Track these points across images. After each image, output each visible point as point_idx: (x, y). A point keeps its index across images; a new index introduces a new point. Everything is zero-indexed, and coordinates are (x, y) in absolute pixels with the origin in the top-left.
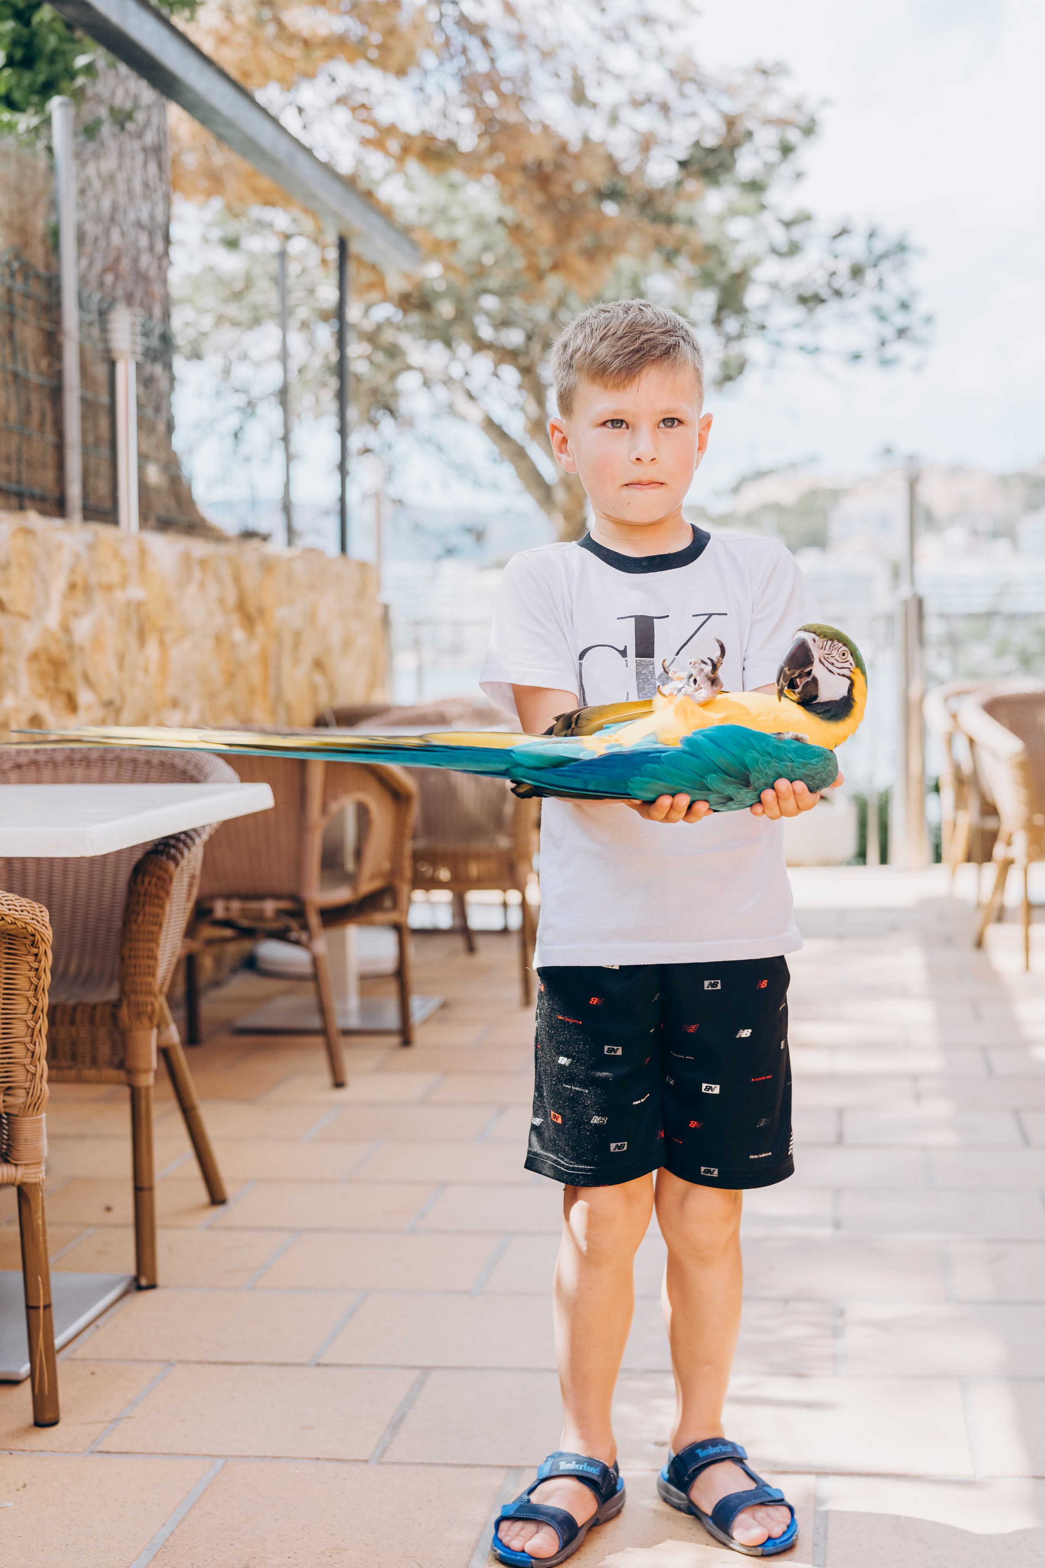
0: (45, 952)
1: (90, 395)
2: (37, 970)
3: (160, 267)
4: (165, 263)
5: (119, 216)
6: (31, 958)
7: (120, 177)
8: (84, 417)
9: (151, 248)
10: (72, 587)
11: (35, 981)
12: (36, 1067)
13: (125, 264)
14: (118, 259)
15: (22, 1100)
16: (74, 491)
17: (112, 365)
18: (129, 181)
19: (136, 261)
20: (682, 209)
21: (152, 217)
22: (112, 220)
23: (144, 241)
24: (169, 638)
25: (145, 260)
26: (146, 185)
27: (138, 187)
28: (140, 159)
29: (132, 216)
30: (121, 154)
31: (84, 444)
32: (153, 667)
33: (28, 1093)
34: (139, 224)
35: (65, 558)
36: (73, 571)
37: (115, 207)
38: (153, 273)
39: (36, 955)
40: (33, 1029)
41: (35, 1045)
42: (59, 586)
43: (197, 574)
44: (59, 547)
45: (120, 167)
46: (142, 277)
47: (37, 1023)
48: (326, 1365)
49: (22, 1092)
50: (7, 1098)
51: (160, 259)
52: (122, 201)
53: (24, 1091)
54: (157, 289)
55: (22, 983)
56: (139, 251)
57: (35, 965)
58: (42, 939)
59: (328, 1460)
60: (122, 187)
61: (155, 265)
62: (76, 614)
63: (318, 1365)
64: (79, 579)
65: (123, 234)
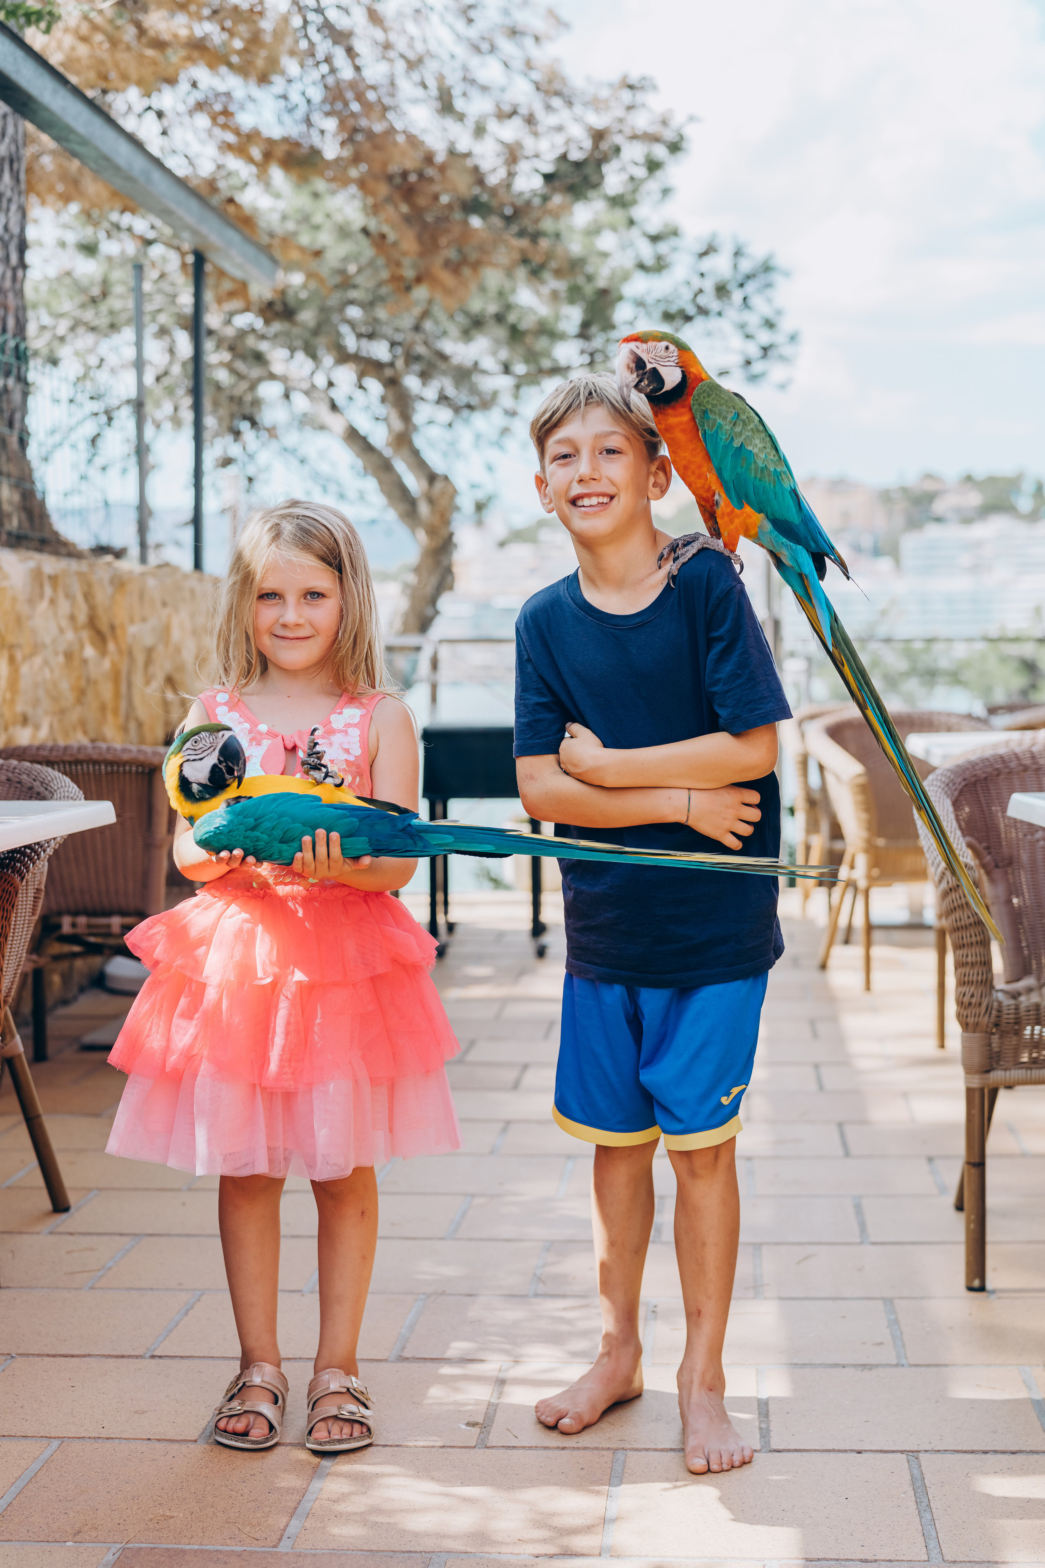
3: (14, 278)
4: (20, 273)
9: (7, 259)
21: (6, 230)
24: (18, 655)
32: (4, 683)
38: (8, 283)
43: (48, 591)
48: (161, 1357)
51: (14, 270)
54: (12, 300)
59: (159, 1440)
63: (153, 1357)
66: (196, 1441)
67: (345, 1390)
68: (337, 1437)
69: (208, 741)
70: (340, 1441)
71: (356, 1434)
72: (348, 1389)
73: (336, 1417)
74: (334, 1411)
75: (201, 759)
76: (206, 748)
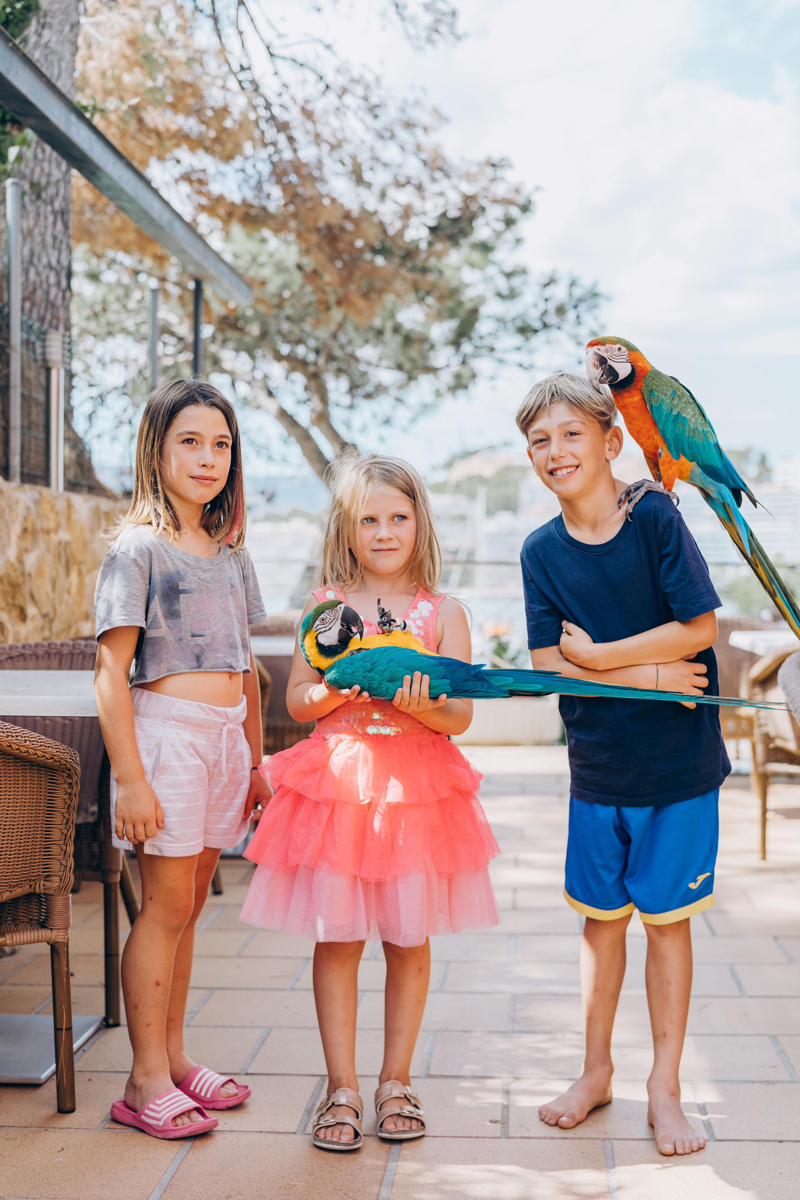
0: (77, 782)
1: (26, 393)
2: (70, 794)
3: (64, 298)
4: (68, 294)
5: (35, 261)
6: (66, 786)
7: (36, 231)
8: (22, 407)
9: (58, 284)
10: (25, 530)
11: (68, 801)
12: (67, 862)
13: (39, 294)
14: (34, 291)
15: (57, 884)
16: (15, 461)
17: (48, 370)
18: (43, 235)
19: (47, 293)
20: (432, 262)
21: (59, 262)
22: (31, 262)
23: (52, 280)
24: (84, 569)
25: (53, 291)
26: (55, 238)
27: (49, 239)
28: (51, 219)
29: (44, 261)
30: (38, 215)
31: (22, 427)
32: (74, 589)
33: (61, 879)
34: (50, 266)
35: (20, 510)
36: (25, 519)
37: (32, 253)
38: (59, 302)
39: (70, 784)
40: (66, 835)
41: (67, 846)
42: (16, 529)
43: (103, 523)
44: (17, 502)
45: (36, 224)
46: (51, 305)
47: (68, 831)
48: (252, 1074)
49: (57, 879)
50: (47, 883)
51: (64, 292)
52: (38, 249)
53: (59, 878)
54: (62, 314)
55: (59, 803)
56: (49, 286)
57: (69, 791)
58: (75, 773)
59: (268, 1132)
60: (38, 239)
61: (60, 295)
62: (26, 550)
63: (247, 1074)
64: (29, 525)
65: (38, 273)
66: (295, 1133)
67: (403, 1096)
68: (401, 1129)
69: (332, 615)
70: (404, 1132)
71: (414, 1127)
72: (405, 1095)
73: (399, 1115)
74: (398, 1111)
75: (330, 629)
76: (331, 620)
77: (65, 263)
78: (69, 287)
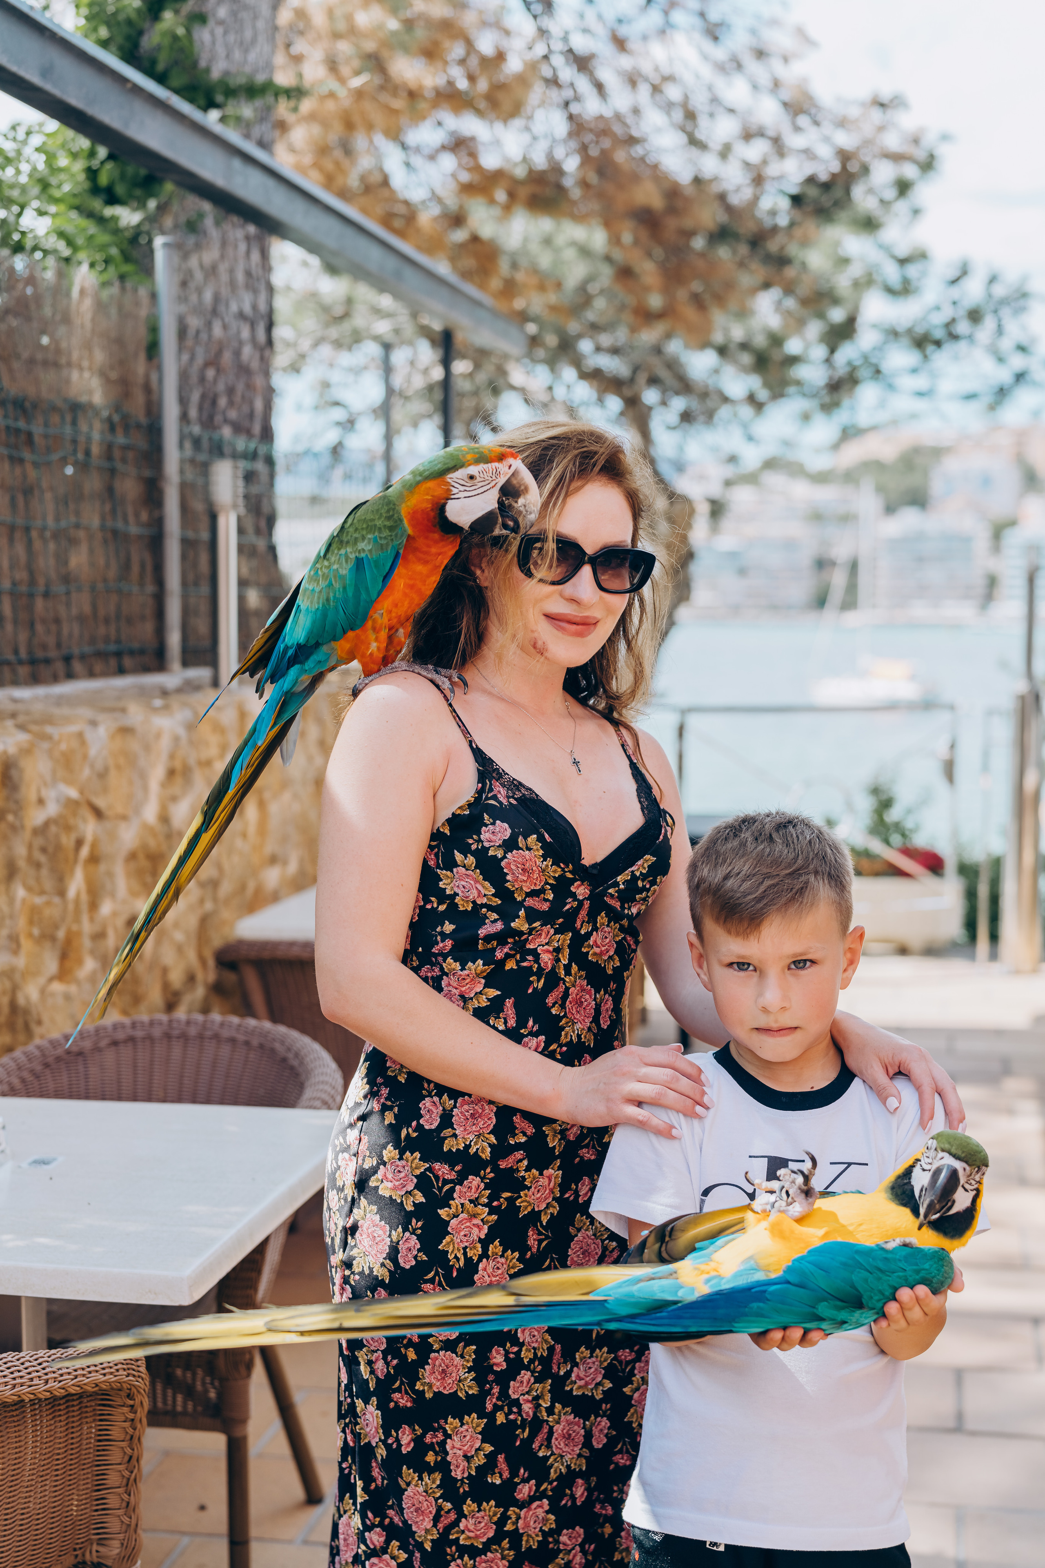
0: (141, 1403)
1: (191, 534)
2: (133, 1420)
3: (262, 358)
5: (222, 308)
6: (126, 1410)
7: (223, 268)
8: (184, 557)
9: (253, 339)
10: (171, 773)
11: (130, 1431)
12: (131, 1518)
13: (227, 357)
14: (219, 353)
15: (117, 1551)
16: (174, 639)
17: (213, 518)
18: (231, 271)
19: (237, 353)
20: (793, 250)
21: (254, 307)
22: (215, 312)
23: (245, 333)
25: (247, 351)
26: (248, 274)
27: (240, 277)
28: (242, 247)
29: (234, 307)
30: (224, 243)
31: (184, 584)
33: (122, 1544)
34: (241, 316)
35: (165, 744)
36: (172, 756)
37: (217, 298)
38: (255, 365)
39: (132, 1406)
40: (128, 1479)
41: (129, 1495)
42: (157, 774)
44: (158, 736)
45: (222, 257)
46: (244, 370)
47: (132, 1472)
49: (116, 1544)
50: (101, 1549)
51: (262, 350)
52: (225, 291)
53: (118, 1542)
54: (259, 381)
55: (116, 1433)
56: (241, 343)
57: (131, 1416)
58: (138, 1392)
60: (224, 277)
61: (257, 356)
62: (174, 799)
64: (178, 764)
65: (225, 327)
77: (262, 307)
78: (270, 342)
